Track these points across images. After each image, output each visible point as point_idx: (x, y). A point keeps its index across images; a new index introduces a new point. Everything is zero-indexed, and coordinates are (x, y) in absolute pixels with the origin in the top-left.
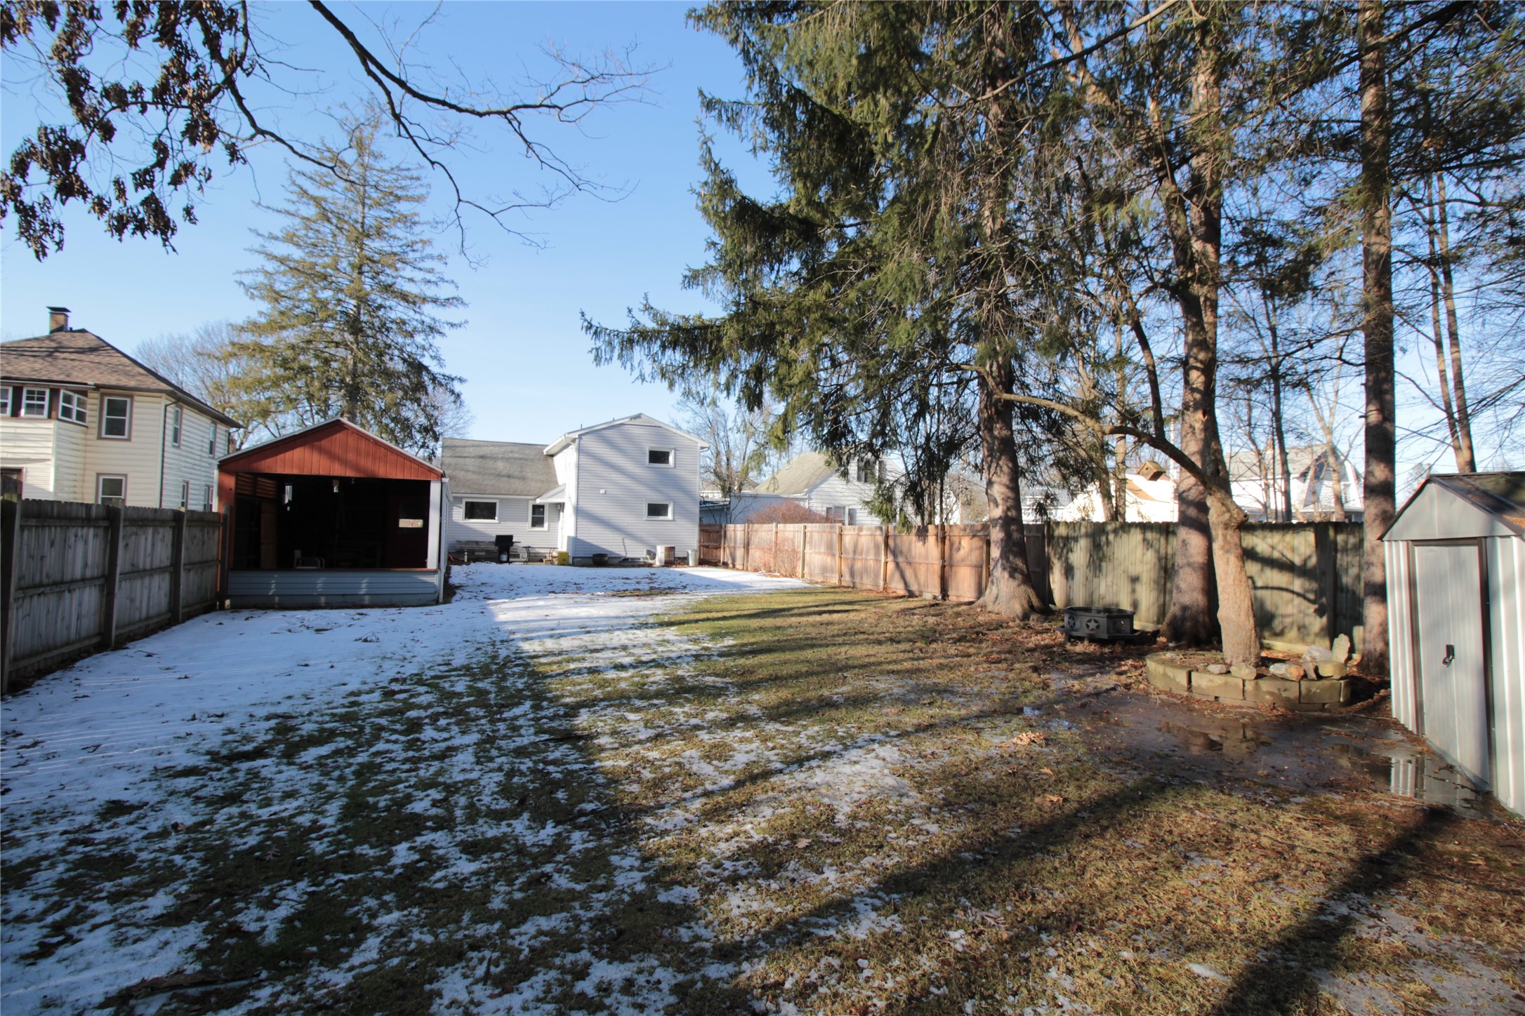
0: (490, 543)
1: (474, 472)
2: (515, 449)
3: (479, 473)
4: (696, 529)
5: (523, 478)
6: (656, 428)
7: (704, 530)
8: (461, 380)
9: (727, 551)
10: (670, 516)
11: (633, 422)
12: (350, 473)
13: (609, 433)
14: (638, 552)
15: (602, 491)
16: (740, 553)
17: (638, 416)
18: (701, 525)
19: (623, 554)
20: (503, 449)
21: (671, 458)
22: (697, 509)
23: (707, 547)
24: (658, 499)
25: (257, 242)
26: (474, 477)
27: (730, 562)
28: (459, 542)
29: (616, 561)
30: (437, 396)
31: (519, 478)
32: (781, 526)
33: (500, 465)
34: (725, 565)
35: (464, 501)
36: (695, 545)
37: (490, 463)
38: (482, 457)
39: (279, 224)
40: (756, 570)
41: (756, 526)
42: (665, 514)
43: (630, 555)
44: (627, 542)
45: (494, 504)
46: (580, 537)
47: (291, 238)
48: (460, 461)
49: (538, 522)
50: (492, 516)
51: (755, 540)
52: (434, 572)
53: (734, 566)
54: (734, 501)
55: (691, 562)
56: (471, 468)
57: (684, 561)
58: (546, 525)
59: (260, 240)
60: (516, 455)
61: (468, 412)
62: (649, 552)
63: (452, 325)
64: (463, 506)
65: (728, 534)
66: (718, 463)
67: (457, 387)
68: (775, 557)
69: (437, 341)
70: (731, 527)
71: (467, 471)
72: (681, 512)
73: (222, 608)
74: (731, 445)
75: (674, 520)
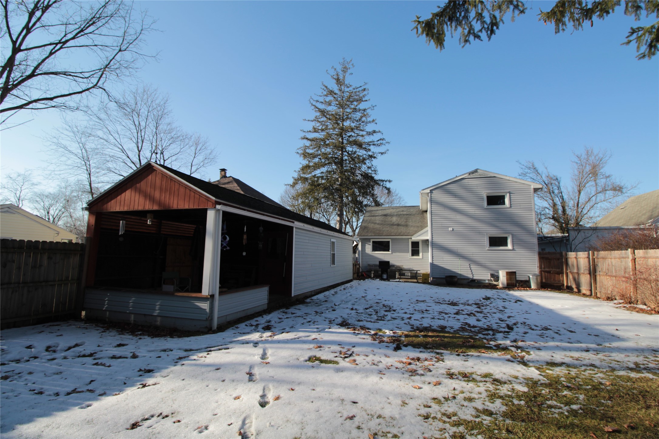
1: (378, 224)
2: (405, 209)
3: (381, 224)
4: (536, 258)
5: (407, 226)
6: (491, 179)
7: (543, 257)
9: (570, 276)
10: (510, 246)
11: (472, 176)
13: (452, 187)
14: (484, 276)
15: (450, 229)
16: (585, 279)
17: (476, 171)
18: (540, 254)
19: (470, 276)
20: (398, 210)
21: (507, 201)
22: (535, 241)
23: (549, 272)
24: (496, 233)
26: (377, 226)
27: (574, 286)
28: (369, 265)
29: (465, 282)
31: (404, 226)
32: (640, 253)
33: (394, 219)
34: (569, 290)
35: (372, 240)
36: (537, 271)
37: (389, 218)
38: (385, 215)
40: (609, 299)
41: (602, 253)
42: (506, 244)
43: (476, 277)
44: (473, 267)
45: (389, 242)
46: (435, 263)
47: (315, 130)
48: (373, 218)
49: (415, 252)
50: (388, 250)
51: (602, 266)
53: (579, 291)
54: (573, 234)
55: (533, 286)
56: (378, 222)
57: (525, 285)
58: (421, 254)
59: (304, 134)
60: (405, 213)
62: (492, 275)
63: (382, 153)
64: (371, 243)
65: (570, 261)
68: (636, 288)
69: (374, 162)
70: (572, 255)
71: (375, 223)
72: (519, 242)
74: (565, 197)
75: (513, 250)
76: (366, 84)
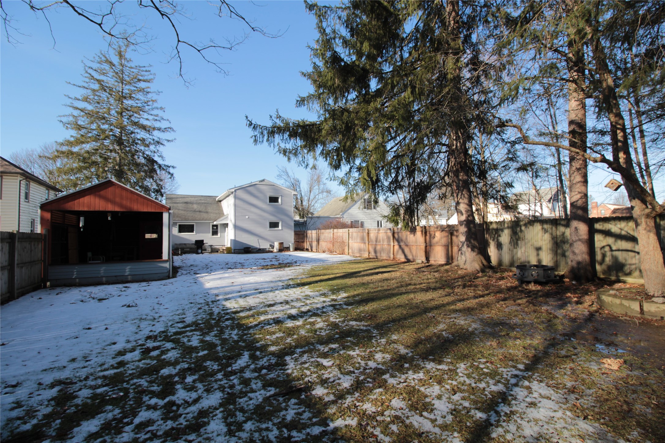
0: (192, 244)
1: (182, 210)
2: (202, 198)
3: (185, 210)
4: (293, 233)
5: (207, 212)
6: (272, 186)
7: (297, 234)
8: (173, 167)
9: (308, 243)
10: (280, 228)
11: (261, 183)
12: (117, 209)
13: (251, 189)
14: (265, 245)
15: (247, 217)
16: (314, 244)
17: (263, 180)
18: (295, 232)
19: (258, 247)
20: (196, 199)
21: (280, 200)
22: (293, 224)
23: (298, 242)
24: (274, 220)
25: (68, 102)
26: (182, 212)
27: (310, 248)
28: (176, 244)
29: (255, 250)
30: (161, 174)
31: (205, 212)
32: (335, 230)
33: (195, 206)
34: (307, 250)
35: (178, 224)
36: (293, 241)
37: (190, 206)
38: (186, 203)
39: (80, 93)
40: (324, 252)
41: (323, 231)
42: (278, 227)
43: (261, 247)
44: (260, 241)
45: (193, 225)
46: (237, 239)
47: (86, 99)
48: (175, 205)
49: (215, 233)
50: (192, 231)
51: (322, 237)
52: (166, 261)
53: (312, 251)
54: (309, 220)
55: (291, 249)
56: (181, 208)
57: (288, 249)
58: (219, 234)
59: (70, 100)
60: (203, 201)
61: (177, 183)
62: (271, 245)
63: (168, 141)
64: (178, 226)
65: (308, 235)
66: (297, 203)
67: (171, 170)
68: (333, 245)
69: (161, 148)
70: (309, 232)
71: (179, 210)
72: (286, 225)
73: (45, 287)
74: (303, 194)
75: (282, 230)
76: (151, 66)
